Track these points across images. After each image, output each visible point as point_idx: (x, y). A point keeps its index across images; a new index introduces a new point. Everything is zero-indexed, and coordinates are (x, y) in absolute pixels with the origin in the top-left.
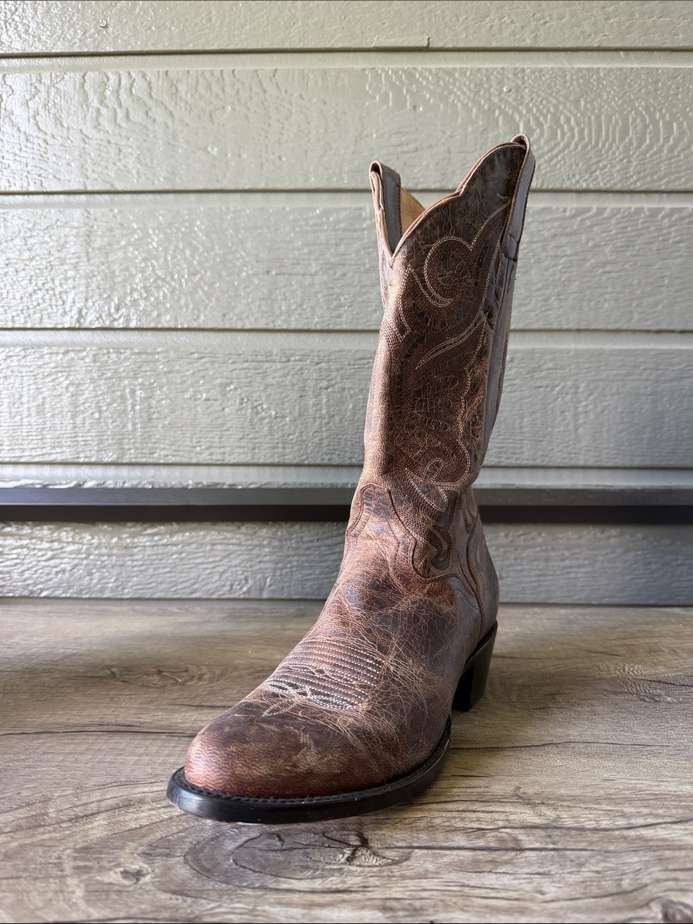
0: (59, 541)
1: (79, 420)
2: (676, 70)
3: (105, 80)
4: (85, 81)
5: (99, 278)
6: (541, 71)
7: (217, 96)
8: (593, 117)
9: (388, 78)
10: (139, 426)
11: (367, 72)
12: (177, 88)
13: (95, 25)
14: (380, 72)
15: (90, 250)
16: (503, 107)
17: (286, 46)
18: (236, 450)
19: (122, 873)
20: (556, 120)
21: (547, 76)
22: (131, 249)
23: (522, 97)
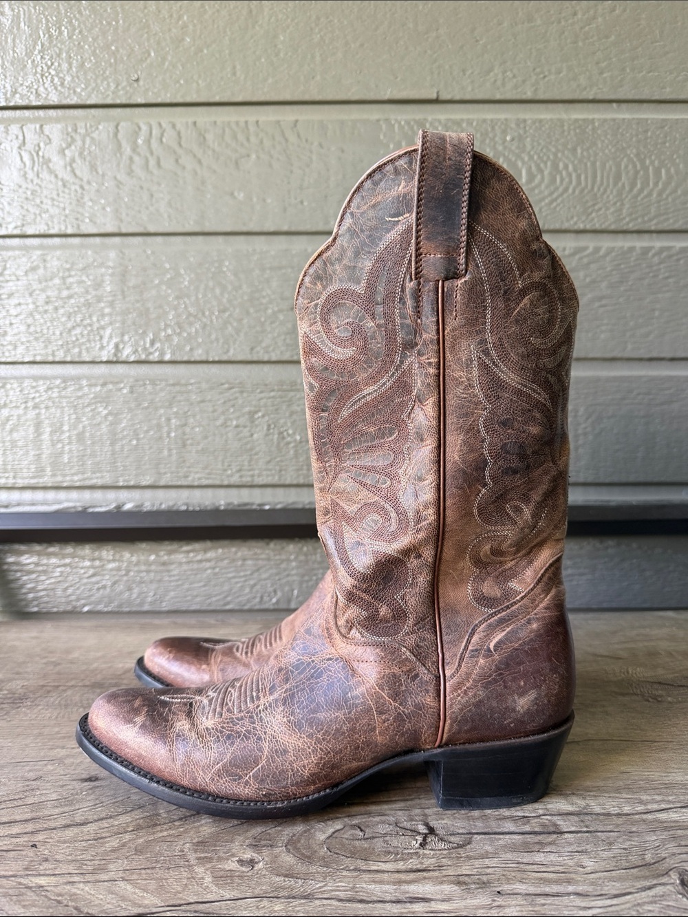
0: (100, 559)
1: (117, 447)
2: (664, 120)
3: (137, 129)
4: (118, 131)
5: (135, 315)
6: (541, 121)
7: (242, 145)
8: (589, 164)
9: (401, 127)
10: (174, 451)
11: (381, 122)
12: (204, 138)
13: (127, 79)
14: (393, 122)
15: (126, 289)
16: (506, 154)
17: (307, 98)
18: (265, 473)
19: (238, 861)
20: (555, 166)
21: (547, 126)
22: (164, 287)
23: (524, 145)
